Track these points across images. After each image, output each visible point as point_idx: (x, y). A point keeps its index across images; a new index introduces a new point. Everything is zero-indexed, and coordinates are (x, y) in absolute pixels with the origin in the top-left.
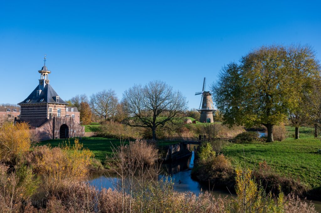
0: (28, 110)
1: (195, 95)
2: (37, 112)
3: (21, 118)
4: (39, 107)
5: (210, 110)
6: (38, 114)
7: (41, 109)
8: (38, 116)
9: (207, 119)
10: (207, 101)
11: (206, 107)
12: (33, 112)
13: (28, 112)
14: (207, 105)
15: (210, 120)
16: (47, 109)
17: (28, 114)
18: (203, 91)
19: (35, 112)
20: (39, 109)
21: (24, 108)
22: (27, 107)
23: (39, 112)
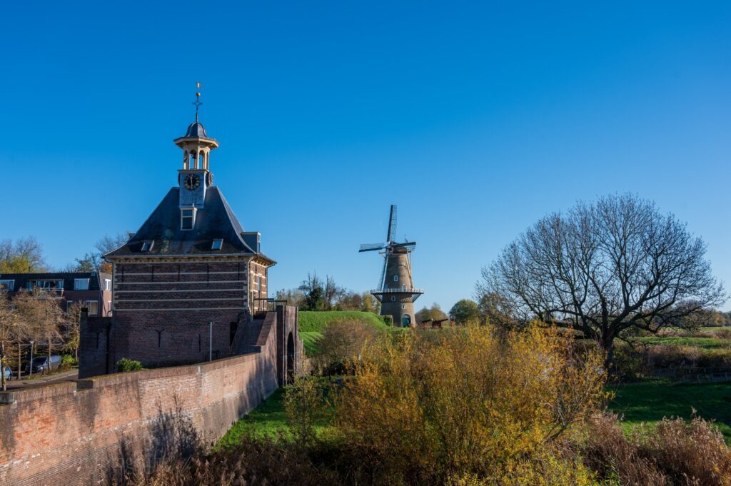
0: (153, 279)
1: (360, 251)
2: (197, 286)
3: (114, 312)
4: (208, 268)
5: (407, 293)
6: (203, 295)
7: (217, 277)
8: (204, 304)
9: (403, 316)
10: (402, 269)
11: (398, 285)
12: (178, 287)
13: (152, 287)
14: (401, 279)
15: (409, 319)
16: (246, 279)
17: (151, 296)
18: (388, 240)
19: (188, 287)
20: (208, 278)
21: (128, 271)
22: (146, 269)
23: (208, 286)
